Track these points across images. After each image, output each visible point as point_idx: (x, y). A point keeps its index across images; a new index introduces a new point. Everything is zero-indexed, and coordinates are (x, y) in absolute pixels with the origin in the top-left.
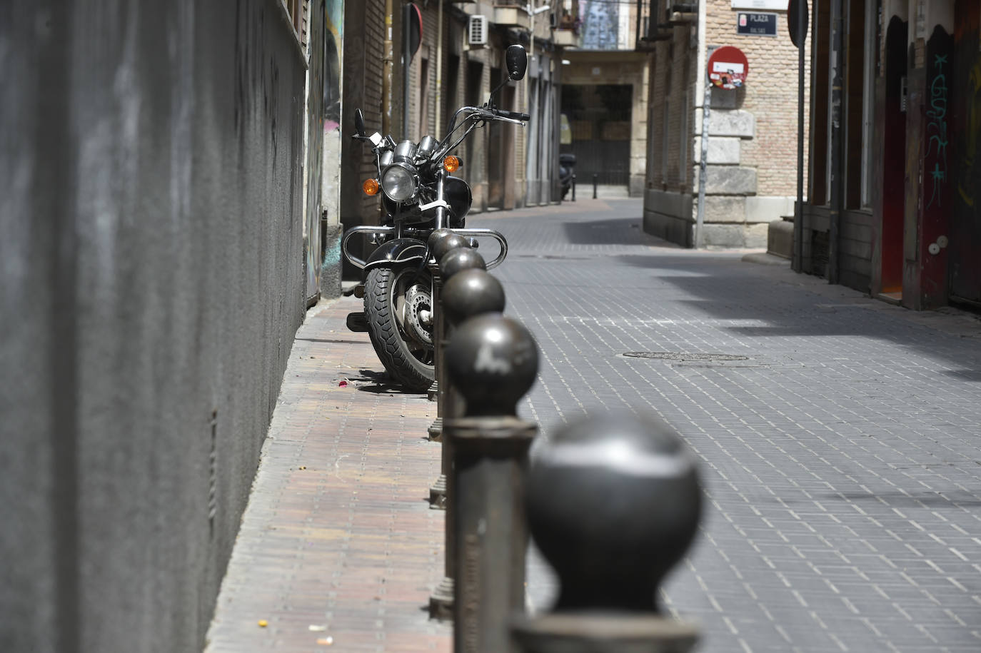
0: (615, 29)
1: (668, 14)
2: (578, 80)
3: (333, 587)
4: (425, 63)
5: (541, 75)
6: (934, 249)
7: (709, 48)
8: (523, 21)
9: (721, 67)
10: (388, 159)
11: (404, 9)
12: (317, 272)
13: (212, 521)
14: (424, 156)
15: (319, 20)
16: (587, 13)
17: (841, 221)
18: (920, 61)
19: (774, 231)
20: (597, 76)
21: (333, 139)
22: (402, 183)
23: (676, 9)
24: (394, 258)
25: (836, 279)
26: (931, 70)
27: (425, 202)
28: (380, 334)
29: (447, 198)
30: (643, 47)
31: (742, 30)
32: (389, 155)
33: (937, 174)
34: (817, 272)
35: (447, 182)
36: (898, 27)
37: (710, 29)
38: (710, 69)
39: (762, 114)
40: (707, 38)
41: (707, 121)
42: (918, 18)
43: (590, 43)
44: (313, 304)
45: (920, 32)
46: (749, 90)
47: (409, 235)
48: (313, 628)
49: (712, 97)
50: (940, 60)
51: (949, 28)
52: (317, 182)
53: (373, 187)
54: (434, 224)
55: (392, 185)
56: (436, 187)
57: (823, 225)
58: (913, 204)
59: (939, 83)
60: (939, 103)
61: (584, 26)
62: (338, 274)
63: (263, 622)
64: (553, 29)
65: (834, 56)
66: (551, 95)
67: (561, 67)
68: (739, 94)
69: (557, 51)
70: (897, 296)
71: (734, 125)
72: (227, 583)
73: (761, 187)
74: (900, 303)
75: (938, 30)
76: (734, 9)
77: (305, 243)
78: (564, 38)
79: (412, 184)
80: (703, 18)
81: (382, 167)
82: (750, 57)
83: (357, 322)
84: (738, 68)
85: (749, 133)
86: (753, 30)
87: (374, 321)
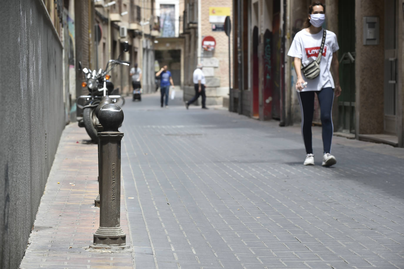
0: (174, 29)
1: (188, 25)
2: (161, 48)
3: (75, 178)
4: (104, 44)
5: (147, 47)
6: (268, 101)
7: (202, 37)
8: (140, 28)
9: (207, 43)
10: (89, 76)
11: (95, 27)
12: (69, 114)
13: (46, 158)
14: (100, 75)
15: (66, 33)
16: (164, 24)
17: (242, 94)
18: (262, 41)
19: (225, 99)
20: (168, 47)
21: (73, 71)
22: (93, 83)
23: (191, 23)
24: (92, 104)
25: (241, 113)
26: (265, 44)
27: (100, 88)
28: (88, 127)
29: (107, 87)
30: (181, 36)
31: (214, 30)
32: (89, 75)
33: (268, 77)
34: (235, 111)
35: (107, 83)
36: (256, 29)
37: (202, 30)
38: (203, 44)
39: (221, 59)
40: (201, 33)
41: (202, 62)
42: (261, 27)
43: (165, 34)
44: (67, 124)
45: (262, 31)
46: (217, 51)
47: (96, 98)
48: (70, 183)
49: (203, 54)
50: (268, 40)
51: (271, 29)
52: (68, 85)
53: (85, 84)
54: (103, 95)
55: (90, 84)
56: (103, 84)
57: (237, 95)
58: (261, 87)
59: (268, 48)
60: (268, 54)
61: (163, 29)
62: (76, 115)
63: (59, 183)
64: (151, 30)
65: (239, 39)
66: (151, 54)
67: (154, 44)
68: (213, 52)
69: (153, 38)
70: (257, 117)
71: (212, 63)
72: (49, 178)
73: (222, 84)
74: (258, 119)
75: (267, 31)
76: (211, 23)
77: (65, 104)
78: (155, 33)
79: (96, 83)
80: (200, 26)
81: (87, 78)
82: (217, 39)
83: (81, 125)
84: (212, 43)
85: (217, 65)
86: (217, 30)
87: (86, 124)
